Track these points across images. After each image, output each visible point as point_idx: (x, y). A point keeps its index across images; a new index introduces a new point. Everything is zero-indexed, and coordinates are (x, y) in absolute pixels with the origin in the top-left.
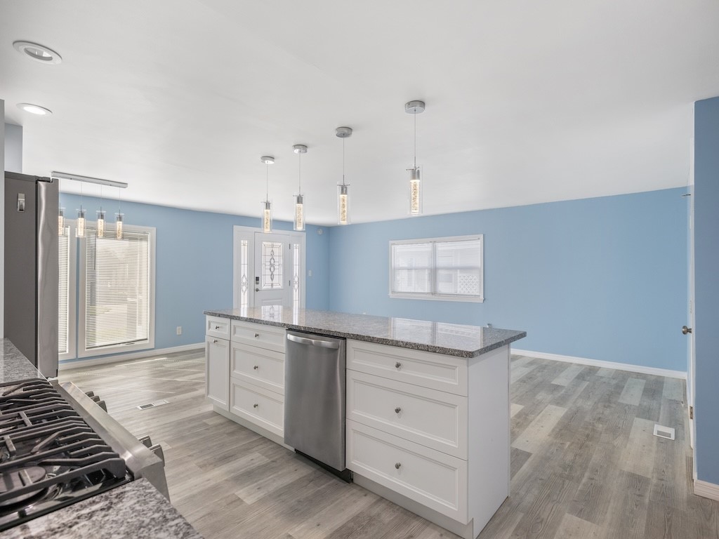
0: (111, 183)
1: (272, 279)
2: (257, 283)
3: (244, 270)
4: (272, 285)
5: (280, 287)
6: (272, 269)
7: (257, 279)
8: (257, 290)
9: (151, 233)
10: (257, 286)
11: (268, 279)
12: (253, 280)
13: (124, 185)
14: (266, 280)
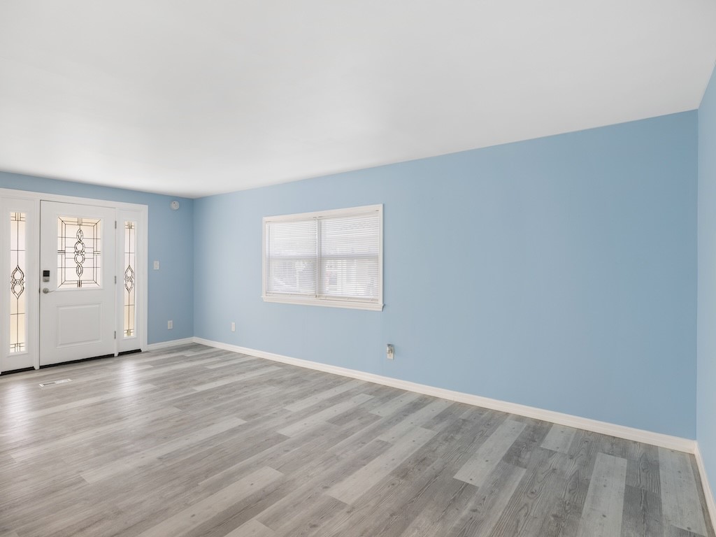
1: (80, 274)
2: (46, 281)
3: (18, 259)
4: (79, 284)
5: (97, 287)
7: (46, 274)
8: (46, 291)
10: (44, 286)
12: (37, 275)
14: (66, 274)
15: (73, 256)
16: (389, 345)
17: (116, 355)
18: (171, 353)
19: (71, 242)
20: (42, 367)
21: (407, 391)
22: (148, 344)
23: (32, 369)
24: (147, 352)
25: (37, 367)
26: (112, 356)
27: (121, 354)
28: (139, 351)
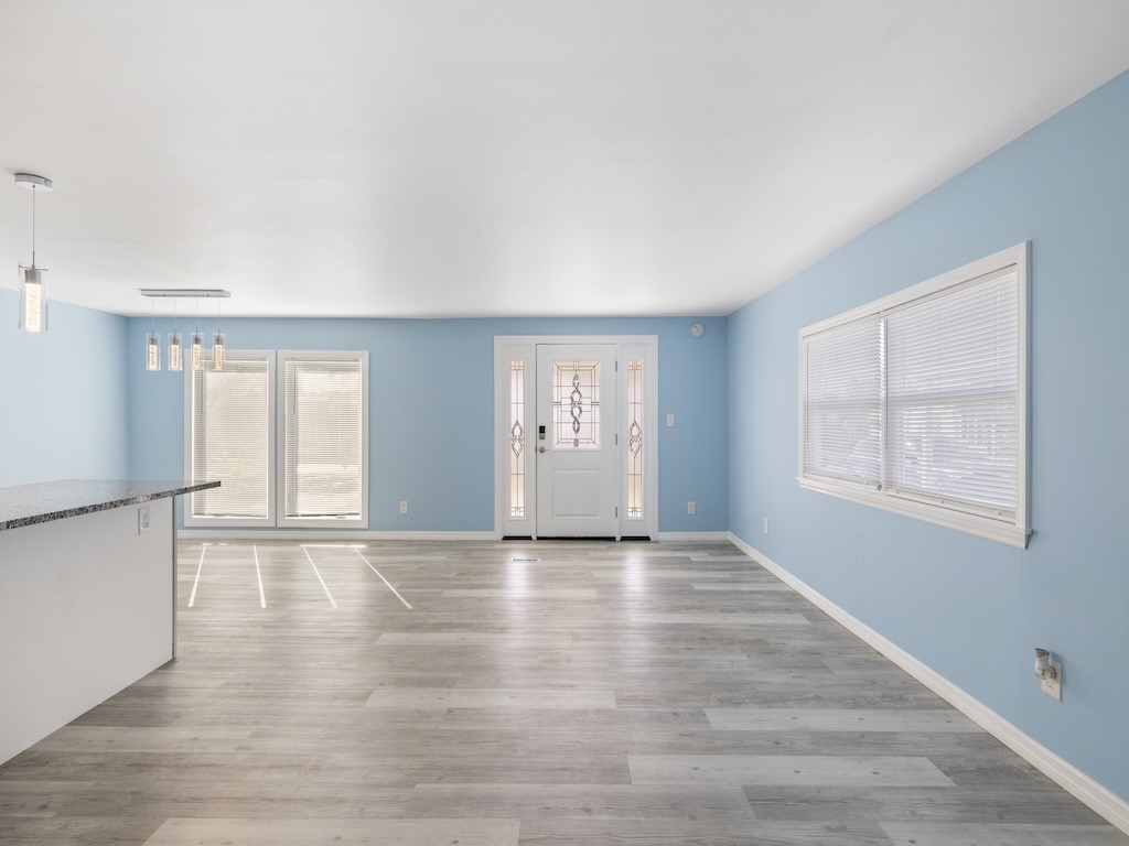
0: (206, 293)
1: (576, 431)
2: (542, 438)
3: (517, 413)
4: (576, 442)
5: (594, 447)
6: (576, 412)
7: (542, 430)
8: (542, 451)
9: (363, 363)
10: (541, 444)
11: (567, 431)
12: (533, 432)
13: (218, 293)
14: (561, 432)
15: (569, 408)
16: (1042, 653)
17: (618, 539)
18: (678, 550)
19: (568, 391)
20: (539, 538)
21: (1106, 822)
22: (660, 531)
23: (529, 538)
24: (657, 542)
25: (534, 538)
26: (612, 539)
27: (624, 539)
28: (647, 539)
